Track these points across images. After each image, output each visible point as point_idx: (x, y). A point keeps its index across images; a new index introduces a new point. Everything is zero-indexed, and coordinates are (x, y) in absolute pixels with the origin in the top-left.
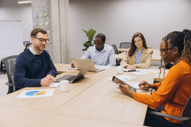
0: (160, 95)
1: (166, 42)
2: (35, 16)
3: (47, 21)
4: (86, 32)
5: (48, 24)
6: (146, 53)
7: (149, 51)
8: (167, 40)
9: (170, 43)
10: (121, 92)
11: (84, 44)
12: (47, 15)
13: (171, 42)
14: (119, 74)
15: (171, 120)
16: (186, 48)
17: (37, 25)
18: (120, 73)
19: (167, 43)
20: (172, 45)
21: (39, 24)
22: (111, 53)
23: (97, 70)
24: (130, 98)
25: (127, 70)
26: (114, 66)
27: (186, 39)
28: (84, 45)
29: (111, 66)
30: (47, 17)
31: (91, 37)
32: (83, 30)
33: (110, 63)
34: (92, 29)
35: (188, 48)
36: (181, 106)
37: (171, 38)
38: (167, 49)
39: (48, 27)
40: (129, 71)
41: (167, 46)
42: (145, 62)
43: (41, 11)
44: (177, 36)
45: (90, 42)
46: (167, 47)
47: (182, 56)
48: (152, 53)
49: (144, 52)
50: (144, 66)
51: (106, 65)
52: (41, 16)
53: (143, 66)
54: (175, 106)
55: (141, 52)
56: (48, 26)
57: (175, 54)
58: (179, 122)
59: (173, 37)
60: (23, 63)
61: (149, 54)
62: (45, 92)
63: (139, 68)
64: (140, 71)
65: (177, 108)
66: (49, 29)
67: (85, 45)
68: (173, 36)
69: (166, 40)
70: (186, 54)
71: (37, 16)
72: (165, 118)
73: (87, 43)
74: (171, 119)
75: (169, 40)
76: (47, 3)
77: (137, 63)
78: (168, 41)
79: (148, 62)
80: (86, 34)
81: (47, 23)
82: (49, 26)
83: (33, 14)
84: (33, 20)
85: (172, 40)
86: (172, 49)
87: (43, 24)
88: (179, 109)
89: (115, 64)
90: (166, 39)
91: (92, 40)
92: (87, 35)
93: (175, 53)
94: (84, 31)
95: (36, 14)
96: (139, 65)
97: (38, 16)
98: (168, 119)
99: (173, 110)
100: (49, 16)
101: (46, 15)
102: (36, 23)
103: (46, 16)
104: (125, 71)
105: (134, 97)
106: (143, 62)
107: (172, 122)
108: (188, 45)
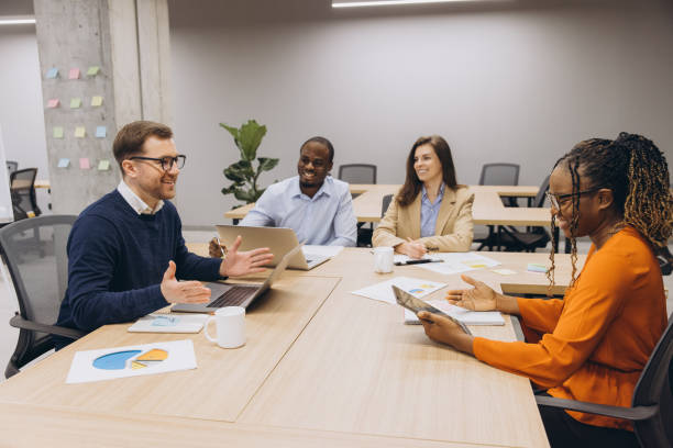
0: (570, 343)
1: (574, 172)
2: (52, 73)
3: (96, 94)
4: (232, 131)
5: (103, 104)
6: (453, 203)
7: (463, 195)
8: (577, 167)
9: (586, 175)
10: (427, 337)
11: (225, 171)
12: (99, 73)
13: (590, 173)
14: (381, 273)
15: (590, 419)
16: (638, 190)
17: (59, 105)
18: (386, 270)
19: (578, 176)
20: (593, 182)
21: (70, 102)
22: (345, 203)
23: (308, 262)
24: (461, 356)
25: (403, 259)
26: (349, 246)
27: (636, 162)
28: (227, 176)
29: (341, 248)
30: (98, 79)
31: (251, 147)
32: (222, 125)
33: (337, 235)
34: (254, 121)
35: (644, 189)
36: (618, 373)
37: (590, 161)
38: (579, 195)
39: (102, 115)
40: (409, 263)
41: (576, 184)
42: (451, 232)
43: (74, 58)
44: (608, 154)
45: (244, 164)
46: (579, 188)
47: (626, 215)
48: (471, 201)
49: (447, 200)
50: (452, 243)
51: (325, 242)
52: (74, 74)
53: (446, 242)
54: (600, 374)
55: (440, 198)
56: (102, 110)
57: (602, 210)
58: (616, 423)
59: (594, 157)
60: (105, 243)
61: (464, 204)
62: (165, 353)
63: (436, 249)
64: (442, 261)
65: (606, 380)
66: (103, 119)
67: (230, 176)
68: (594, 154)
69: (573, 166)
70: (637, 210)
71: (58, 74)
72: (568, 412)
73: (234, 166)
74: (590, 415)
75: (581, 165)
76: (96, 29)
77: (428, 235)
78: (581, 170)
79: (464, 229)
80: (232, 138)
81: (97, 101)
82: (106, 110)
83: (41, 65)
84: (44, 90)
85: (592, 167)
86: (592, 193)
87: (81, 105)
88: (614, 381)
89: (355, 239)
90: (570, 161)
91: (253, 159)
92: (236, 141)
93: (603, 207)
94: (226, 127)
95: (54, 66)
96: (435, 241)
97: (61, 73)
98: (578, 416)
99: (595, 388)
100: (106, 74)
101: (93, 70)
102: (53, 98)
103: (94, 76)
104: (399, 264)
105: (475, 353)
106: (448, 230)
107: (592, 423)
108: (643, 182)
